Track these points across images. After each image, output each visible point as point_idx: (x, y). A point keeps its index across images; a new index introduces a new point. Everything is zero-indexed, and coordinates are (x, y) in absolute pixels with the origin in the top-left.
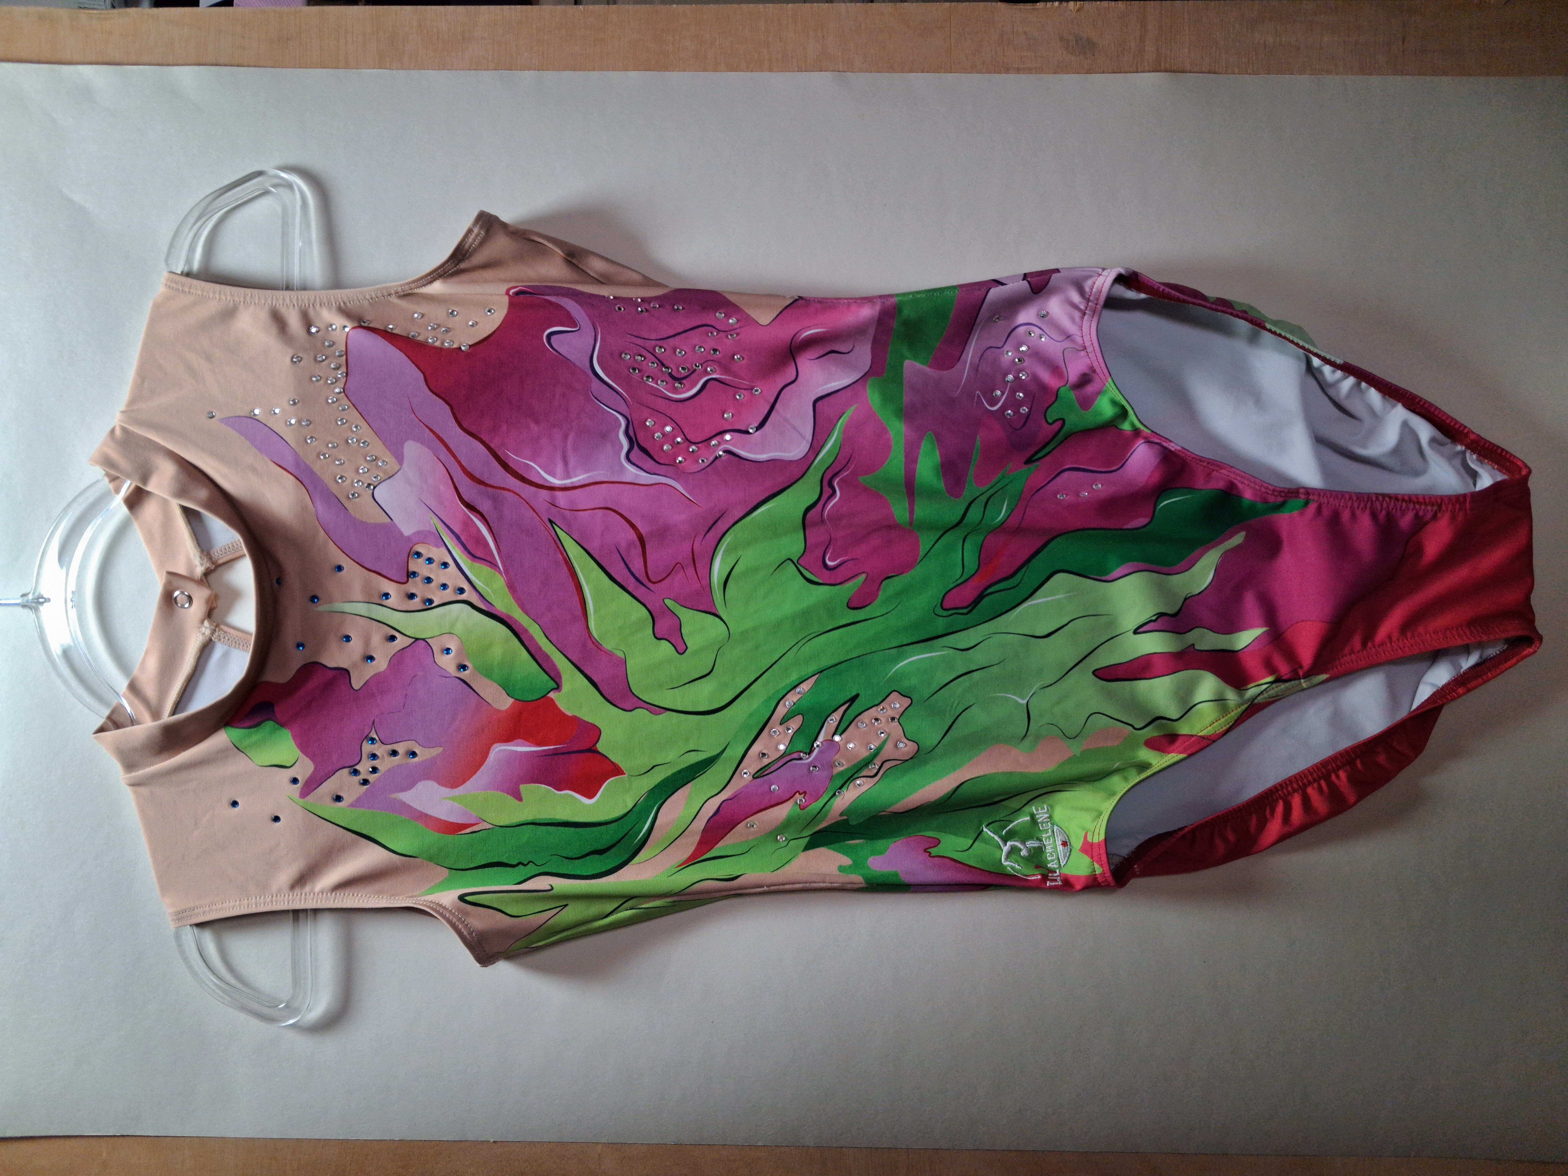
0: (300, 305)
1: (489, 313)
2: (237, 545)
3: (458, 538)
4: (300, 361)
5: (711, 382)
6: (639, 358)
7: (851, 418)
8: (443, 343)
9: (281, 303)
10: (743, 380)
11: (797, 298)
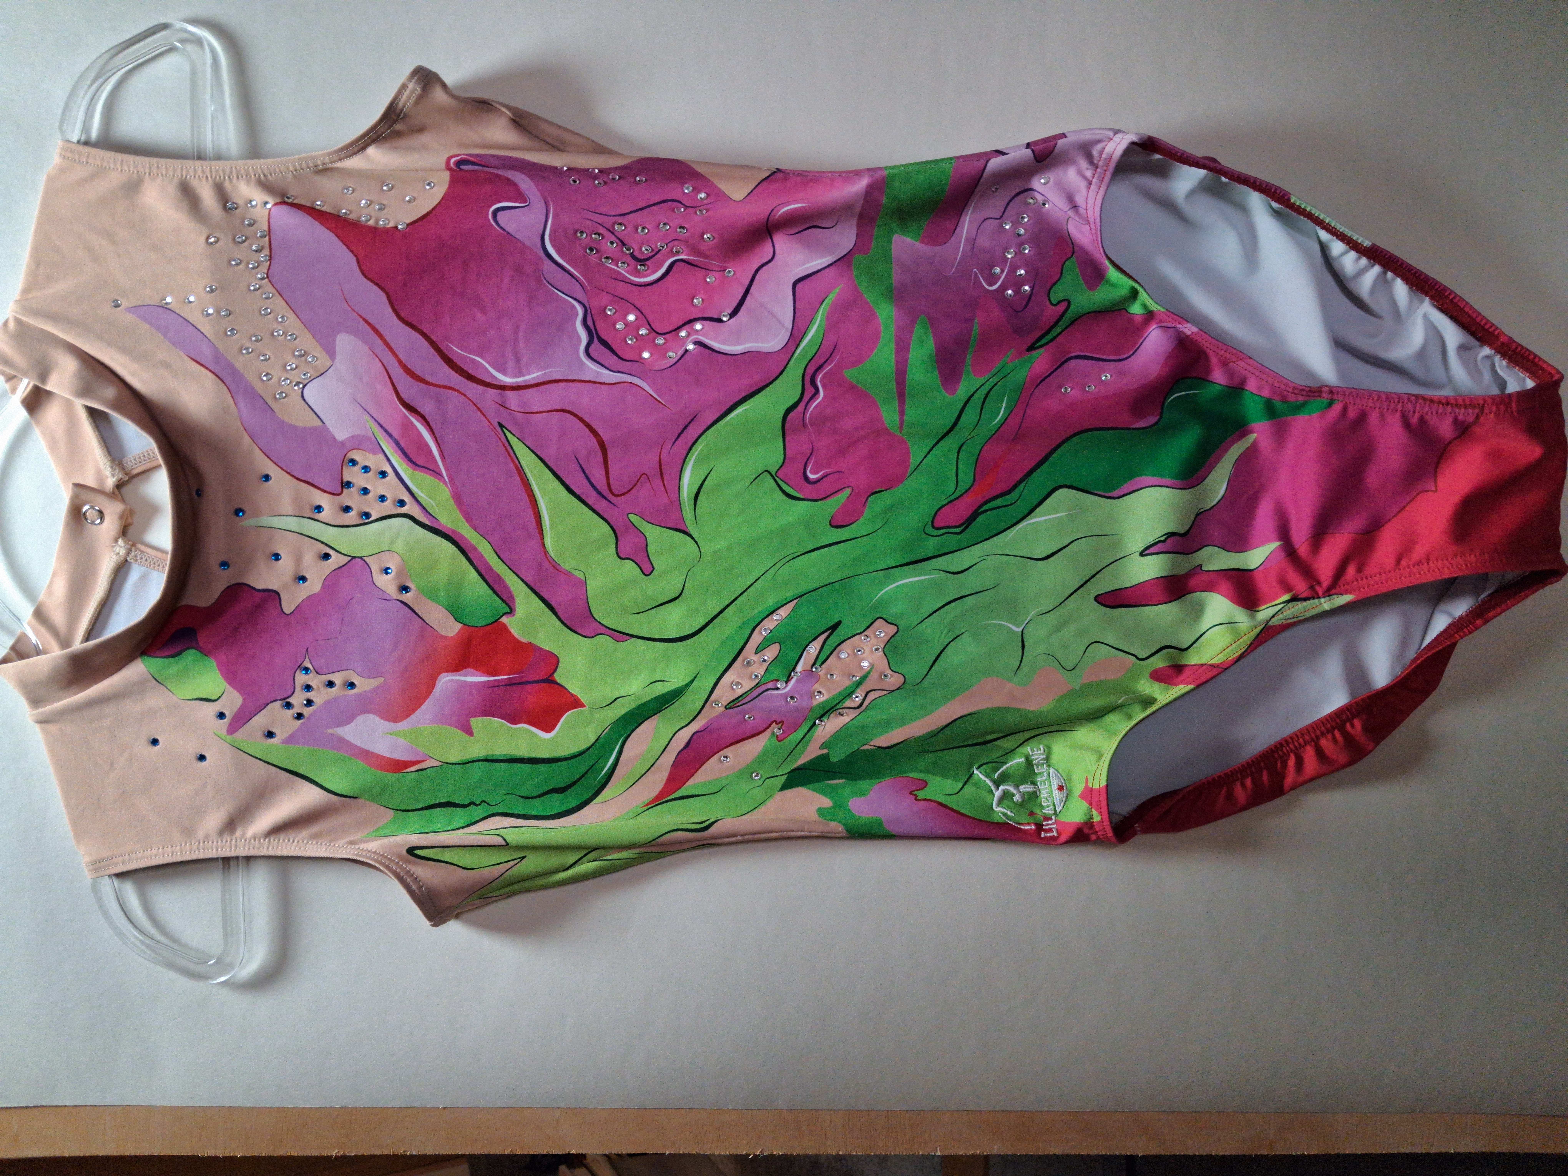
0: (213, 177)
1: (428, 187)
2: (153, 453)
3: (397, 443)
4: (216, 242)
5: (677, 264)
6: (597, 236)
7: (835, 303)
8: (377, 221)
9: (192, 174)
10: (715, 261)
11: (775, 170)
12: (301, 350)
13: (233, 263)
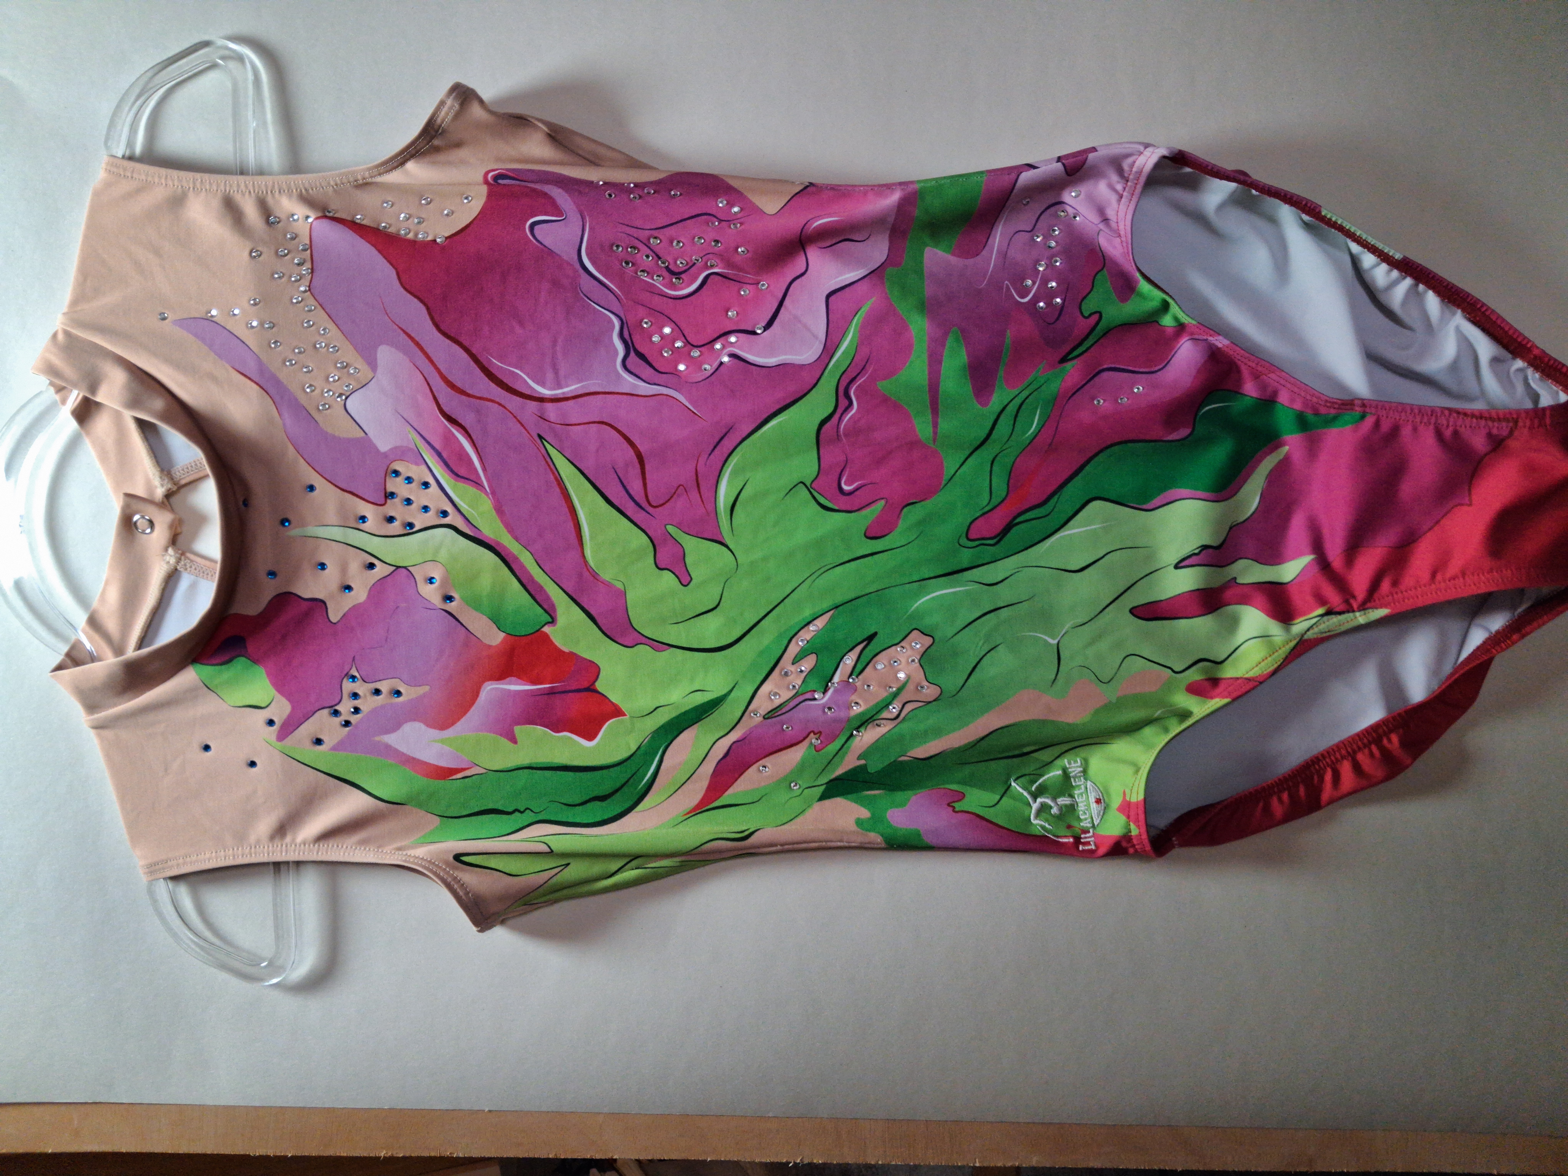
0: (256, 192)
1: (466, 201)
2: (200, 463)
3: (439, 454)
4: (260, 256)
5: (712, 277)
6: (633, 250)
7: (868, 314)
8: (416, 235)
9: (235, 189)
10: (749, 274)
11: (808, 184)
12: (342, 362)
13: (276, 276)
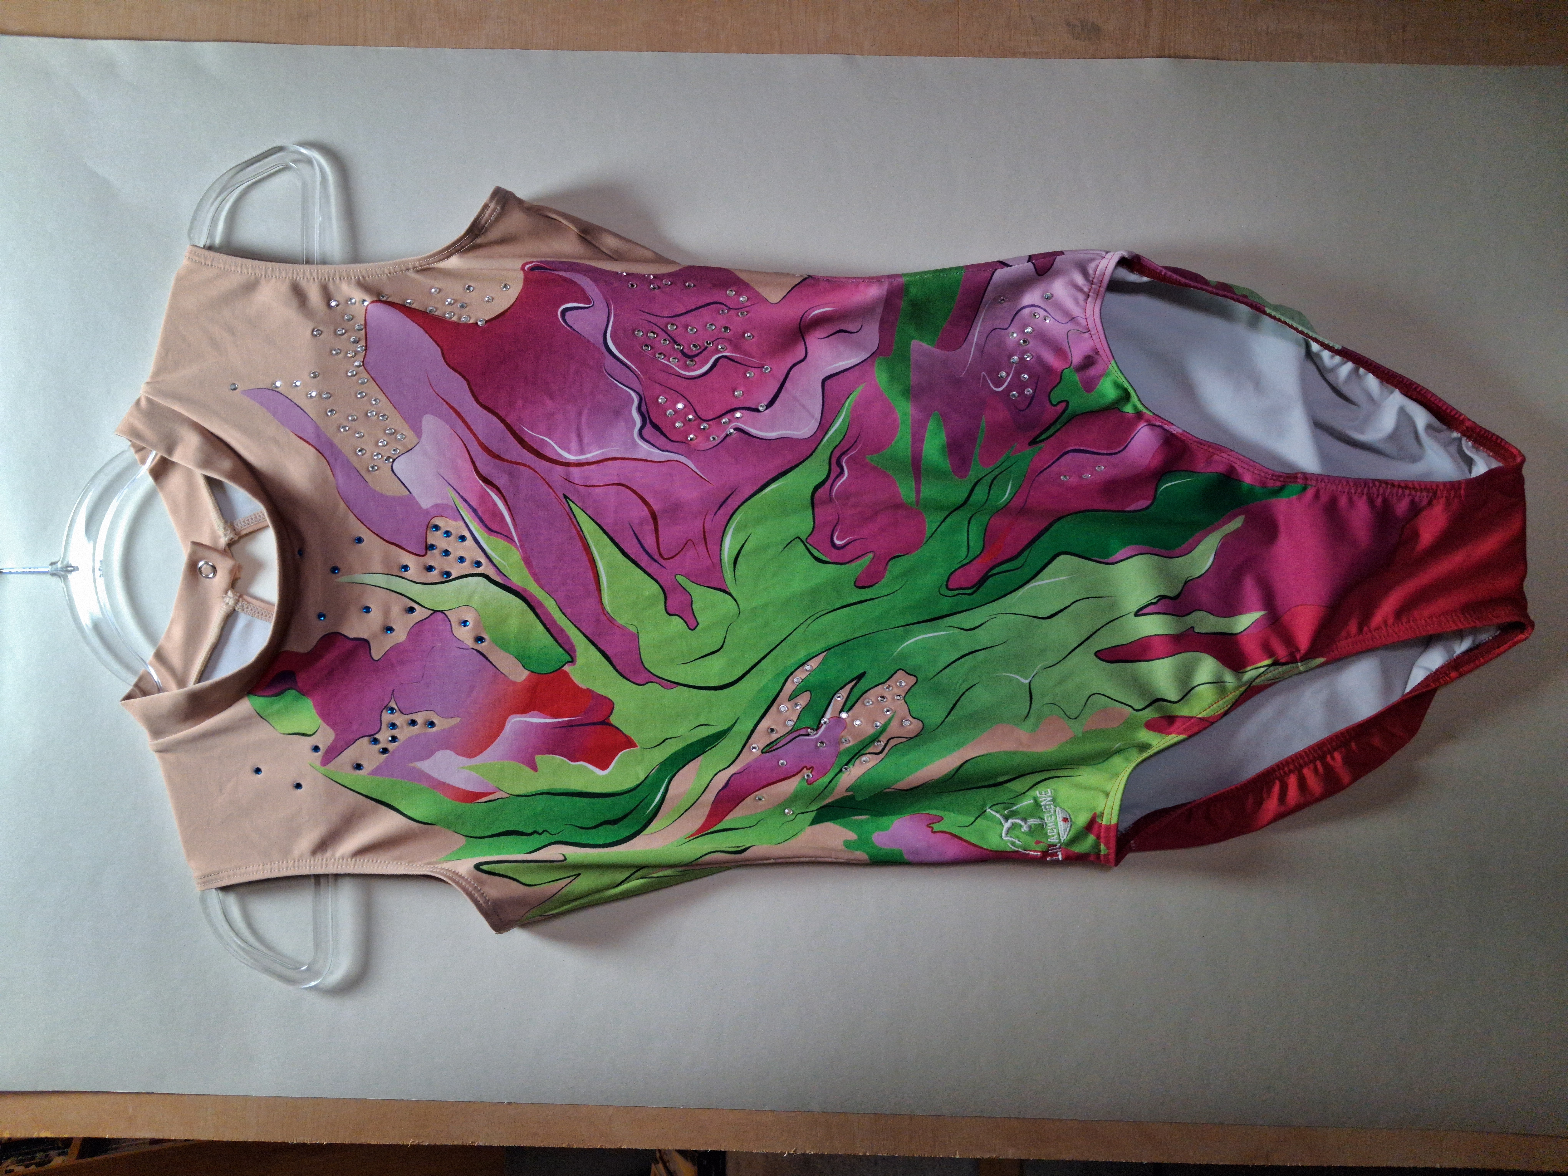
0: (320, 278)
1: (505, 289)
2: (261, 516)
3: (475, 511)
4: (320, 335)
5: (721, 360)
6: (652, 335)
7: (859, 397)
8: (460, 318)
9: (302, 276)
10: (754, 358)
11: (807, 276)
12: (391, 429)
13: (334, 352)
